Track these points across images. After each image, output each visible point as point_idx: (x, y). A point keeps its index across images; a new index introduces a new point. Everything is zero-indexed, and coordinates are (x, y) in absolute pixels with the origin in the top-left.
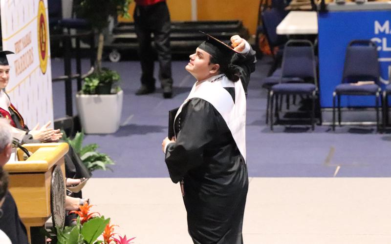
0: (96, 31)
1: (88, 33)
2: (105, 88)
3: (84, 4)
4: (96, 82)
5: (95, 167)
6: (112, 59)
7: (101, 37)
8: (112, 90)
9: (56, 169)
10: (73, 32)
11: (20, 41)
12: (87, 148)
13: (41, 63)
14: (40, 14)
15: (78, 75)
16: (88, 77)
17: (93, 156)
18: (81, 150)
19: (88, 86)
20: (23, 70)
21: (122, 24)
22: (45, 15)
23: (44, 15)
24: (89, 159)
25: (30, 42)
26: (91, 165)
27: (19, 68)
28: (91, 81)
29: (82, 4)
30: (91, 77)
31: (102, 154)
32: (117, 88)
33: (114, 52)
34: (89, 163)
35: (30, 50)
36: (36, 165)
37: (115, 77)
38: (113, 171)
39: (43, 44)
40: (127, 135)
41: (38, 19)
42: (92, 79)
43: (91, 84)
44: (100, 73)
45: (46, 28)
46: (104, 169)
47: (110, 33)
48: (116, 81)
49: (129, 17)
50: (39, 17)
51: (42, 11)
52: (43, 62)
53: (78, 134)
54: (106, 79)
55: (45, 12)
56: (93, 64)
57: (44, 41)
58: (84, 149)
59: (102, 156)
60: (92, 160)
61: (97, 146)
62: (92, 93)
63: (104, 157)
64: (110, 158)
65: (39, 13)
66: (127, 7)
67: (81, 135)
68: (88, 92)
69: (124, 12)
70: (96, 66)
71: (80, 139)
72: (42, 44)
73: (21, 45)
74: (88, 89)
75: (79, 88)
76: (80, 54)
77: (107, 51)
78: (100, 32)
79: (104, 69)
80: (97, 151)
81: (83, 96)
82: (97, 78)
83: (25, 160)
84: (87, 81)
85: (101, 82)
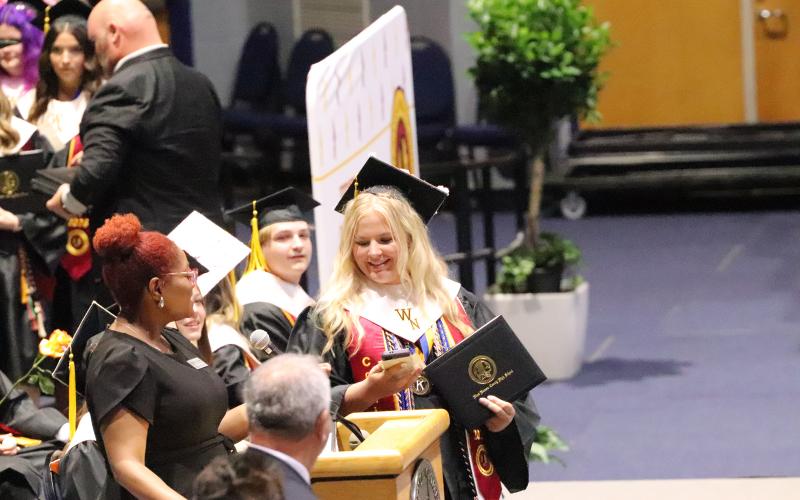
0: (529, 151)
1: (510, 157)
2: (548, 277)
3: (499, 93)
4: (527, 266)
6: (567, 212)
7: (538, 166)
8: (565, 283)
9: (421, 467)
10: (481, 154)
14: (397, 121)
15: (487, 251)
16: (511, 255)
19: (510, 276)
21: (590, 134)
22: (409, 124)
23: (405, 122)
28: (517, 264)
29: (494, 93)
30: (518, 254)
32: (574, 279)
33: (572, 196)
36: (377, 459)
37: (570, 252)
38: (564, 465)
40: (598, 382)
41: (392, 131)
42: (519, 258)
43: (516, 271)
44: (535, 246)
45: (410, 151)
46: (546, 460)
47: (563, 154)
48: (573, 262)
49: (599, 119)
50: (395, 127)
51: (400, 114)
54: (550, 257)
55: (408, 116)
56: (521, 225)
59: (540, 431)
62: (519, 289)
64: (558, 436)
65: (394, 116)
66: (594, 97)
68: (509, 288)
69: (588, 108)
70: (528, 230)
74: (509, 282)
75: (491, 280)
76: (491, 204)
77: (553, 196)
78: (535, 153)
79: (547, 237)
81: (500, 298)
82: (529, 255)
83: (353, 448)
84: (508, 265)
85: (538, 266)
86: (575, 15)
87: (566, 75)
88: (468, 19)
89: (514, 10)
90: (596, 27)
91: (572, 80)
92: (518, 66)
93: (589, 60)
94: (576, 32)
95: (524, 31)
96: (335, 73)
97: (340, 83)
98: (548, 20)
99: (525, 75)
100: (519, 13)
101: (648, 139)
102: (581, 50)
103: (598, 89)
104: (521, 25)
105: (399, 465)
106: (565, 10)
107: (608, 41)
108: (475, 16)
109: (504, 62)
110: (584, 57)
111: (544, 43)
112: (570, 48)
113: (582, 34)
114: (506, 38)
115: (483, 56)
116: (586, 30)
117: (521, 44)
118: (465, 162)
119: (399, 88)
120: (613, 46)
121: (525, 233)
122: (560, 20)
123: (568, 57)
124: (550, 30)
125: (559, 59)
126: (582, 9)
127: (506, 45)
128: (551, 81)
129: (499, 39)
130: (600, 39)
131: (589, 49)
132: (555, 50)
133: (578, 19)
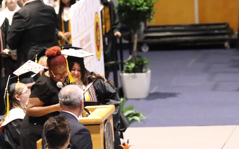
0: (133, 32)
1: (127, 33)
2: (139, 68)
3: (124, 15)
4: (133, 65)
5: (133, 121)
6: (143, 50)
7: (136, 36)
8: (144, 70)
9: (107, 122)
11: (83, 40)
12: (128, 108)
14: (96, 22)
15: (121, 61)
16: (128, 62)
17: (132, 113)
18: (124, 109)
19: (128, 68)
21: (150, 27)
23: (98, 22)
24: (129, 115)
25: (90, 40)
28: (130, 64)
29: (123, 14)
30: (130, 62)
31: (138, 112)
32: (147, 69)
34: (130, 118)
35: (90, 45)
36: (94, 119)
37: (145, 61)
38: (145, 123)
40: (154, 99)
43: (130, 67)
44: (135, 59)
45: (100, 31)
46: (139, 122)
47: (142, 33)
48: (146, 64)
49: (154, 22)
50: (95, 24)
51: (97, 20)
52: (98, 53)
53: (122, 99)
54: (140, 62)
56: (131, 53)
57: (99, 39)
58: (126, 109)
60: (131, 116)
61: (134, 107)
62: (130, 72)
63: (139, 114)
64: (143, 114)
66: (153, 16)
67: (124, 100)
68: (128, 71)
69: (151, 19)
71: (123, 102)
72: (97, 41)
73: (84, 42)
74: (128, 70)
75: (122, 69)
76: (122, 47)
77: (140, 45)
78: (135, 32)
79: (138, 56)
80: (134, 110)
81: (125, 75)
82: (133, 62)
83: (87, 117)
84: (127, 65)
85: (136, 65)
87: (144, 9)
91: (146, 11)
92: (130, 7)
93: (151, 5)
96: (78, 8)
97: (80, 10)
99: (132, 9)
101: (166, 28)
102: (149, 2)
103: (154, 13)
105: (101, 121)
109: (126, 5)
110: (149, 4)
112: (145, 1)
115: (120, 3)
119: (96, 13)
121: (132, 55)
123: (145, 4)
125: (142, 4)
128: (140, 11)
131: (151, 2)
132: (141, 2)
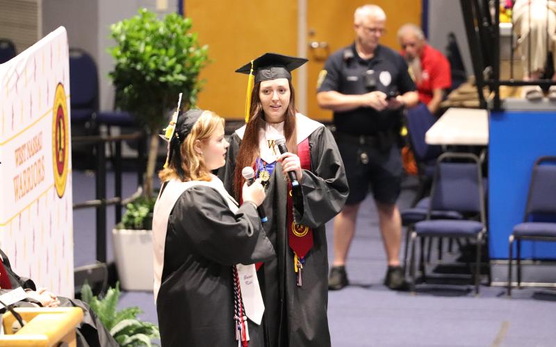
0: (149, 132)
1: (136, 135)
3: (129, 92)
4: (143, 211)
5: (136, 343)
7: (155, 142)
10: (115, 132)
11: (24, 146)
12: (124, 313)
13: (56, 180)
14: (57, 106)
15: (116, 199)
16: (133, 203)
17: (134, 326)
18: (115, 315)
19: (131, 217)
20: (28, 191)
22: (66, 108)
23: (63, 107)
24: (125, 331)
25: (41, 148)
26: (128, 339)
27: (21, 188)
28: (137, 209)
29: (126, 90)
30: (137, 202)
34: (127, 336)
35: (39, 161)
36: (30, 341)
39: (61, 152)
41: (54, 113)
42: (138, 205)
43: (136, 214)
44: (150, 197)
45: (66, 128)
46: (150, 346)
50: (56, 110)
51: (60, 101)
52: (61, 180)
53: (111, 292)
55: (66, 103)
56: (141, 182)
57: (62, 146)
58: (119, 315)
59: (147, 325)
60: (131, 332)
61: (139, 310)
62: (137, 227)
63: (150, 328)
65: (55, 103)
66: (195, 97)
67: (115, 293)
68: (131, 226)
69: (190, 104)
70: (146, 186)
71: (113, 298)
72: (59, 150)
73: (26, 152)
74: (131, 222)
75: (118, 219)
76: (121, 166)
78: (153, 134)
80: (139, 319)
81: (124, 232)
82: (146, 204)
83: (14, 333)
86: (185, 39)
87: (176, 80)
88: (110, 37)
89: (142, 34)
90: (198, 48)
91: (180, 84)
92: (144, 72)
93: (193, 70)
94: (185, 51)
95: (149, 49)
96: (16, 70)
97: (18, 78)
98: (165, 41)
99: (148, 78)
100: (146, 36)
102: (187, 63)
103: (198, 91)
104: (147, 44)
106: (178, 35)
107: (206, 58)
108: (115, 36)
109: (134, 69)
110: (189, 69)
111: (162, 57)
112: (179, 61)
113: (188, 53)
114: (136, 52)
115: (120, 64)
116: (192, 50)
117: (146, 57)
118: (104, 136)
119: (60, 83)
120: (210, 62)
121: (143, 188)
122: (174, 42)
123: (179, 67)
124: (167, 49)
125: (172, 69)
126: (190, 35)
127: (136, 58)
128: (166, 84)
129: (131, 53)
130: (201, 57)
131: (193, 63)
132: (170, 63)
133: (187, 41)
